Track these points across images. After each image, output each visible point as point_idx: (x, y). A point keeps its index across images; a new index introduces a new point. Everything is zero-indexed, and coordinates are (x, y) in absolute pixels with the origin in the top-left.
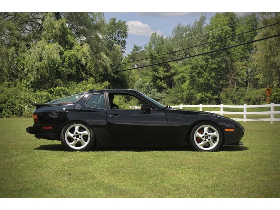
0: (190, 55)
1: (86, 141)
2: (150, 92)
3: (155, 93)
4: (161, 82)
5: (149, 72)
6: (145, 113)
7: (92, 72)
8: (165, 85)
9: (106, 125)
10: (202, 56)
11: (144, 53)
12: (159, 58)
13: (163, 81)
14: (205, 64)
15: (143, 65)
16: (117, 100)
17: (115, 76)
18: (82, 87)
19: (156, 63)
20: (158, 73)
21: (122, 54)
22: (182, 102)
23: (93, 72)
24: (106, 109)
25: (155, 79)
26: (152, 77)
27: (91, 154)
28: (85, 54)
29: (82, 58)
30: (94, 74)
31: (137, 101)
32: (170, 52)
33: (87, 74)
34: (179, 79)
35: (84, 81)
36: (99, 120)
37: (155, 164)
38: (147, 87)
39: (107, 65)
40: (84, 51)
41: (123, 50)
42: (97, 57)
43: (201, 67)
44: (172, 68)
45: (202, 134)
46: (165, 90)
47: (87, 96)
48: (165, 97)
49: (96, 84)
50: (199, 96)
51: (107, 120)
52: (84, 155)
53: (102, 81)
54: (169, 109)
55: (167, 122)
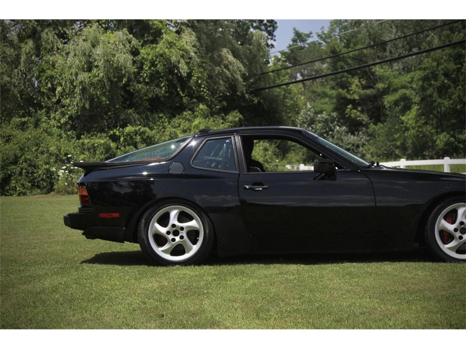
0: (420, 49)
1: (194, 243)
2: (331, 135)
3: (341, 134)
4: (355, 111)
5: (328, 90)
6: (323, 178)
7: (203, 91)
8: (364, 118)
9: (237, 206)
10: (448, 51)
11: (317, 48)
12: (350, 57)
13: (359, 109)
14: (455, 67)
15: (315, 74)
16: (259, 151)
17: (254, 99)
18: (181, 126)
19: (345, 68)
20: (348, 91)
21: (269, 51)
22: (404, 155)
23: (205, 92)
24: (238, 172)
25: (342, 104)
26: (335, 100)
27: (207, 270)
28: (187, 53)
29: (179, 62)
30: (206, 96)
31: (303, 154)
32: (374, 43)
33: (191, 96)
34: (396, 103)
35: (185, 113)
36: (223, 196)
37: (348, 291)
38: (324, 122)
39: (235, 76)
40: (183, 46)
41: (270, 42)
42: (212, 58)
43: (446, 75)
44: (381, 79)
45: (453, 223)
46: (364, 129)
47: (194, 143)
48: (365, 144)
49: (212, 119)
50: (442, 139)
51: (239, 195)
52: (192, 274)
53: (226, 111)
54: (378, 169)
55: (373, 197)
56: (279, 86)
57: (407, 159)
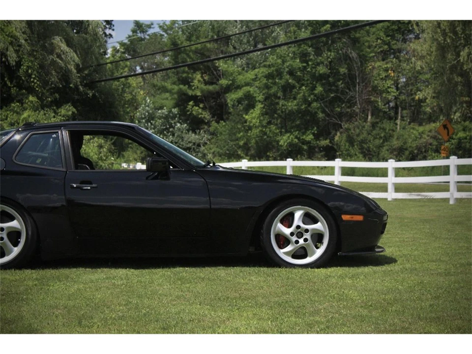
0: (264, 44)
1: (16, 244)
2: (172, 132)
3: (182, 132)
4: (197, 108)
5: (168, 85)
6: (156, 178)
7: (33, 82)
8: (206, 115)
9: (63, 206)
10: (293, 48)
11: (159, 40)
12: (191, 51)
13: (201, 106)
14: (301, 65)
15: (156, 68)
16: (91, 147)
17: (89, 92)
18: (9, 119)
19: (186, 61)
20: (190, 87)
21: (106, 42)
22: (247, 155)
23: (36, 83)
24: (64, 170)
25: (183, 100)
26: (176, 96)
27: (30, 276)
28: (16, 40)
29: (7, 50)
30: (37, 87)
31: (142, 152)
32: (218, 36)
33: (20, 87)
34: (239, 101)
35: (13, 105)
36: (47, 195)
37: (178, 297)
38: (164, 118)
39: (69, 66)
40: (13, 31)
41: (108, 32)
42: (44, 47)
43: (291, 73)
44: (225, 74)
45: (289, 226)
46: (206, 127)
47: (17, 137)
48: (206, 143)
49: (42, 112)
50: (284, 140)
51: (65, 195)
52: (12, 278)
53: (58, 104)
54: (213, 169)
55: (208, 198)
56: (118, 79)
57: (250, 160)
